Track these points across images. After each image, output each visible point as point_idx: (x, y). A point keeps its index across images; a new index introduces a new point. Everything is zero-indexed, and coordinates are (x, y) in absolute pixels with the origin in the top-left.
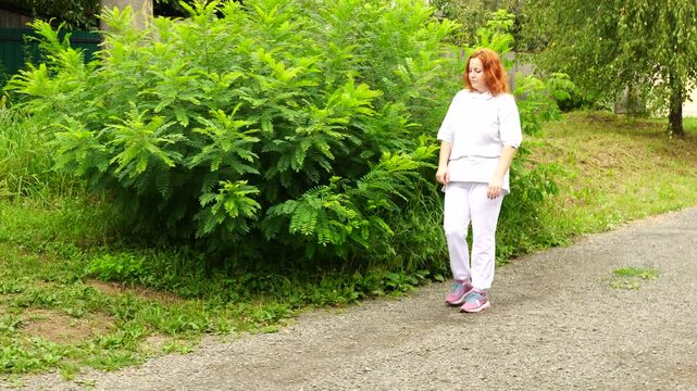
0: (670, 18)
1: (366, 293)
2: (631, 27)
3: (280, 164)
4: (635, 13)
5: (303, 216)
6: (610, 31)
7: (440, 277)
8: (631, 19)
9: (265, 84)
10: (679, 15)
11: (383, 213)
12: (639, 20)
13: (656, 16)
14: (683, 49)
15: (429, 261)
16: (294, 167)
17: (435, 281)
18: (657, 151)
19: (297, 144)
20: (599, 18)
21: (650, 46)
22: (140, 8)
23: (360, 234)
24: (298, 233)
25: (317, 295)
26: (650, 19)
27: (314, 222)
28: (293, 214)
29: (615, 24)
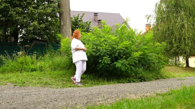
0: (185, 39)
3: (113, 56)
5: (118, 64)
6: (171, 43)
7: (143, 81)
8: (175, 40)
9: (109, 41)
11: (133, 65)
12: (177, 40)
13: (181, 39)
14: (188, 45)
15: (141, 77)
16: (116, 55)
18: (184, 70)
19: (116, 51)
20: (168, 40)
21: (180, 46)
23: (128, 69)
24: (118, 67)
25: (121, 81)
26: (180, 40)
27: (121, 65)
28: (116, 64)
29: (172, 41)
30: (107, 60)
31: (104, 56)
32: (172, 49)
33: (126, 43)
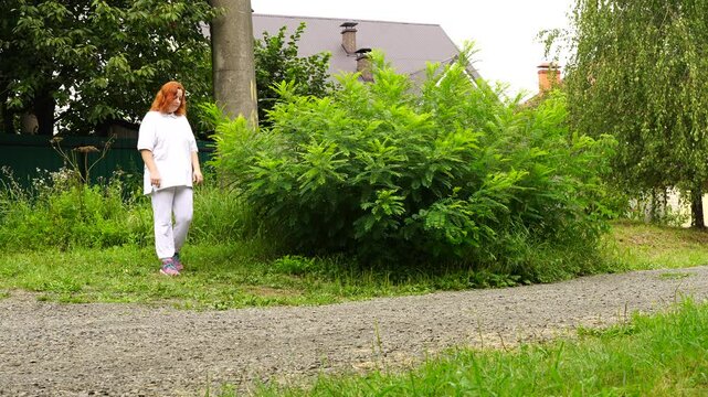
0: (687, 121)
1: (477, 285)
2: (653, 132)
3: (413, 185)
4: (656, 119)
5: (434, 218)
6: (635, 137)
7: (528, 282)
8: (653, 126)
9: (400, 129)
10: (693, 117)
11: (490, 223)
12: (659, 125)
13: (674, 123)
14: (700, 145)
15: (520, 267)
16: (424, 185)
17: (524, 284)
18: (684, 238)
19: (426, 170)
20: (624, 127)
21: (672, 146)
22: (249, 116)
23: (472, 237)
24: (433, 229)
25: (443, 283)
26: (670, 124)
27: (443, 220)
28: (426, 217)
29: (638, 129)
30: (390, 201)
31: (380, 186)
32: (639, 160)
33: (465, 136)
